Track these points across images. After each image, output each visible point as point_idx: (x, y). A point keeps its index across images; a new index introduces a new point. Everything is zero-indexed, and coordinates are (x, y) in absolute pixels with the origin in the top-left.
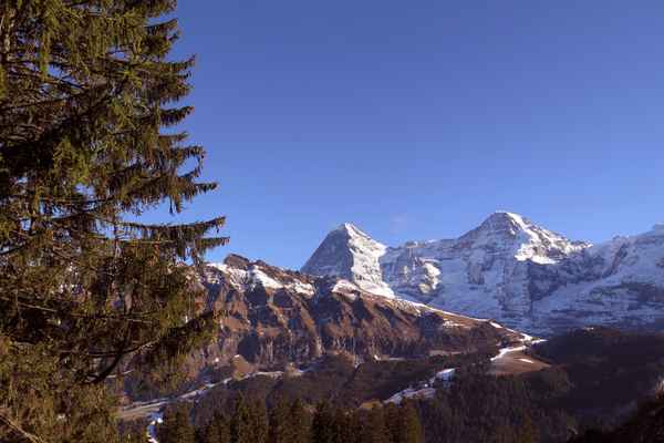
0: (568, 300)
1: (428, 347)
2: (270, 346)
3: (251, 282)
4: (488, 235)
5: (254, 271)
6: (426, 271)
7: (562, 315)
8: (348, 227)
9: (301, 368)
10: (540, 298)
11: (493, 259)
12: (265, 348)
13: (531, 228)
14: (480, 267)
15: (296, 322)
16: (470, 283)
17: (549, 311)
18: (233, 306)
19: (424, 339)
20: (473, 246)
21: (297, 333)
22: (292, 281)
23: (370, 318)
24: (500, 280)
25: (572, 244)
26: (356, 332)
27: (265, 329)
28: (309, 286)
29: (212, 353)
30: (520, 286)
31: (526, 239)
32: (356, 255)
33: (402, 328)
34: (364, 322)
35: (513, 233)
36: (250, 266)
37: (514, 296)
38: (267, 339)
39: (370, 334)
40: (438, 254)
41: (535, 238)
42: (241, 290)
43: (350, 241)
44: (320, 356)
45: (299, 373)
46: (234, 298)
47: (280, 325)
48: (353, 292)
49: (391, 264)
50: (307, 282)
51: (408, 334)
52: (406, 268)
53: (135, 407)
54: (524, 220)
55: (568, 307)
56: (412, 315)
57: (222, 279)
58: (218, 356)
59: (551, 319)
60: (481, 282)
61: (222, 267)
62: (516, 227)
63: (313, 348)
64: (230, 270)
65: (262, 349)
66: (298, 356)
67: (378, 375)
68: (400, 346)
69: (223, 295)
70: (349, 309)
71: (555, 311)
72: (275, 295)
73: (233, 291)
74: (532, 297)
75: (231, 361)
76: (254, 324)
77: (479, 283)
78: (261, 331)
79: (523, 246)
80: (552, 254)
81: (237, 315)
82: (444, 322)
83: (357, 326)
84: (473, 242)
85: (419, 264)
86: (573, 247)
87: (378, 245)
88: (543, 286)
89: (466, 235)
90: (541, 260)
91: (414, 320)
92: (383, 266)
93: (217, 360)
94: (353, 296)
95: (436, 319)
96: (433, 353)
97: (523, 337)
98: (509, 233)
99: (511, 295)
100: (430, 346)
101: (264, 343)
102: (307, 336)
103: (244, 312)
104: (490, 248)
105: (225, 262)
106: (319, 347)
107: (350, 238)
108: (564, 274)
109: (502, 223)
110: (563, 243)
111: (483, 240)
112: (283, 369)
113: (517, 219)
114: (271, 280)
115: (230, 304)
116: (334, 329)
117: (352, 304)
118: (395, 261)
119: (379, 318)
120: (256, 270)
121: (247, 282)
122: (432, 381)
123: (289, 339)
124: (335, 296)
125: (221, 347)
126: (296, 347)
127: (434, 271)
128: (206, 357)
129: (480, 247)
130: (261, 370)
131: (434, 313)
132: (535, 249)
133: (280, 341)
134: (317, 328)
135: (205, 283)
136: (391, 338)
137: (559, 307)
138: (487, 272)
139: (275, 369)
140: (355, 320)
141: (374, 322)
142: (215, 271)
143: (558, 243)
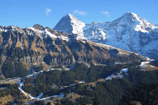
0: (154, 46)
1: (114, 61)
2: (56, 59)
3: (45, 35)
4: (124, 21)
5: (45, 31)
6: (101, 34)
7: (152, 51)
8: (70, 15)
9: (68, 67)
10: (143, 45)
11: (126, 30)
12: (54, 60)
13: (140, 19)
14: (121, 33)
15: (64, 50)
16: (117, 39)
17: (147, 50)
18: (40, 44)
19: (112, 58)
20: (118, 25)
21: (65, 55)
22: (60, 35)
23: (92, 50)
24: (129, 38)
25: (155, 26)
26: (87, 55)
27: (53, 53)
28: (66, 37)
29: (33, 61)
30: (136, 41)
31: (138, 23)
32: (74, 26)
33: (103, 54)
34: (90, 51)
35: (133, 20)
36: (44, 29)
37: (134, 44)
38: (54, 57)
39: (92, 56)
40: (104, 27)
41: (142, 23)
42: (42, 38)
43: (71, 21)
44: (74, 63)
45: (67, 69)
46: (39, 41)
47: (59, 52)
48: (84, 40)
49: (87, 31)
50: (65, 36)
51: (106, 56)
52: (93, 32)
53: (9, 80)
54: (138, 16)
55: (154, 49)
56: (107, 49)
57: (34, 33)
58: (36, 62)
59: (148, 53)
60: (121, 38)
61: (33, 29)
62: (134, 19)
63: (72, 60)
64: (36, 30)
65: (53, 60)
66: (66, 63)
67: (99, 70)
68: (103, 60)
69: (35, 40)
70: (83, 46)
71: (149, 50)
72: (55, 40)
73: (39, 38)
74: (141, 45)
75: (41, 64)
76: (48, 51)
77: (120, 39)
78: (52, 54)
79: (137, 26)
80: (147, 29)
81: (41, 47)
82: (119, 52)
83: (87, 53)
84: (118, 24)
85: (98, 31)
86: (155, 27)
87: (82, 23)
88: (145, 41)
89: (115, 21)
90: (144, 31)
91: (108, 51)
92: (84, 31)
93: (36, 64)
94: (84, 42)
95: (116, 51)
96: (116, 63)
97: (147, 59)
98: (132, 20)
99: (133, 44)
100: (115, 60)
101: (53, 58)
102: (69, 56)
103: (44, 46)
104: (124, 26)
105: (34, 27)
106: (74, 60)
107: (71, 20)
108: (151, 37)
109: (129, 17)
110: (151, 25)
111: (122, 23)
112: (61, 68)
113: (135, 15)
114: (52, 35)
115: (38, 43)
116: (79, 54)
117: (84, 45)
118: (89, 29)
119: (95, 50)
120: (46, 30)
121: (44, 35)
122: (121, 72)
123: (62, 57)
124: (78, 41)
125: (37, 59)
126: (65, 60)
127: (104, 34)
128: (32, 62)
129: (121, 25)
130: (53, 68)
131: (115, 49)
132: (142, 27)
133: (59, 57)
134: (72, 53)
135: (27, 35)
136: (100, 58)
137: (151, 49)
138: (123, 35)
139: (58, 68)
140: (86, 51)
141: (93, 52)
142: (30, 30)
143: (150, 25)
